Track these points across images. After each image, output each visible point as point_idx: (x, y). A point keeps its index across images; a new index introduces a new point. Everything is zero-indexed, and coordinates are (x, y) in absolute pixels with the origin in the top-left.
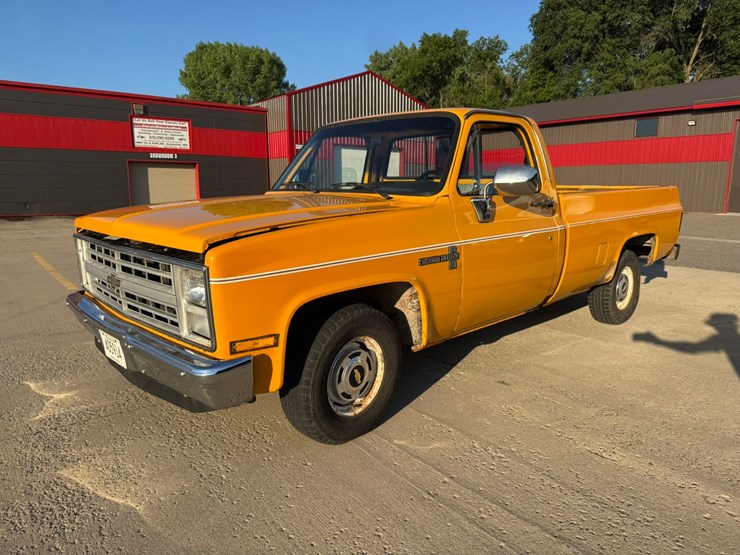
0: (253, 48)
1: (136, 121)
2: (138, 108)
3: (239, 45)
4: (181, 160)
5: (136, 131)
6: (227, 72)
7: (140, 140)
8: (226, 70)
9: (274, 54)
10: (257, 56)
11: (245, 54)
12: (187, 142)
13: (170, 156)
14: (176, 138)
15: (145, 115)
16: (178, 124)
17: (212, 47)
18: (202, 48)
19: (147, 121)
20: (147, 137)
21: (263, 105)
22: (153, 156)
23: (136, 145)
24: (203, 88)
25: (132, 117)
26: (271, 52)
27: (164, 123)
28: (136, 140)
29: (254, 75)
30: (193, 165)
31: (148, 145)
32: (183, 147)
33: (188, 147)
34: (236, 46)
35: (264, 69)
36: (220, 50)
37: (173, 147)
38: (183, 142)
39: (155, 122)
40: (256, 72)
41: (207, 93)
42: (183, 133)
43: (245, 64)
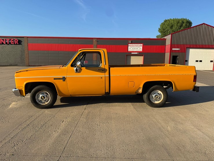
0: (182, 19)
1: (129, 45)
2: (130, 42)
3: (177, 18)
4: (139, 54)
5: (129, 47)
6: (172, 27)
7: (130, 49)
8: (171, 27)
9: (188, 20)
10: (182, 21)
11: (178, 21)
12: (142, 49)
13: (137, 53)
14: (139, 49)
15: (132, 43)
16: (140, 45)
17: (169, 20)
18: (166, 21)
19: (132, 45)
20: (131, 48)
21: (165, 37)
22: (132, 53)
23: (129, 51)
24: (164, 32)
25: (128, 44)
26: (187, 19)
27: (136, 45)
28: (129, 49)
29: (181, 27)
30: (142, 55)
31: (131, 51)
32: (140, 51)
33: (142, 51)
34: (176, 19)
35: (184, 25)
36: (171, 21)
37: (138, 51)
38: (141, 49)
39: (134, 45)
40: (181, 26)
41: (165, 34)
42: (141, 47)
43: (178, 24)
